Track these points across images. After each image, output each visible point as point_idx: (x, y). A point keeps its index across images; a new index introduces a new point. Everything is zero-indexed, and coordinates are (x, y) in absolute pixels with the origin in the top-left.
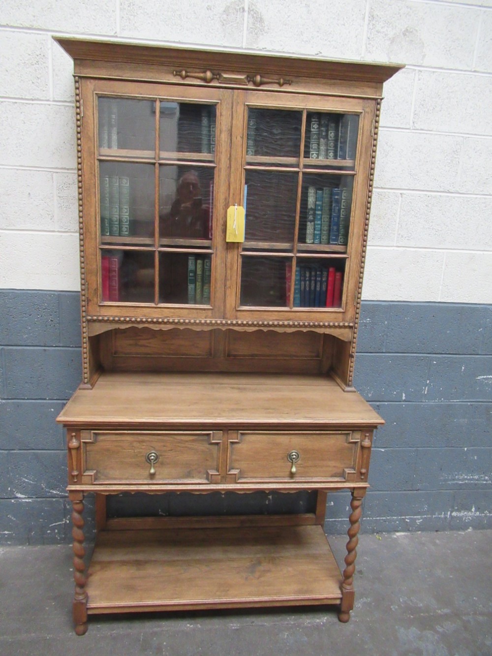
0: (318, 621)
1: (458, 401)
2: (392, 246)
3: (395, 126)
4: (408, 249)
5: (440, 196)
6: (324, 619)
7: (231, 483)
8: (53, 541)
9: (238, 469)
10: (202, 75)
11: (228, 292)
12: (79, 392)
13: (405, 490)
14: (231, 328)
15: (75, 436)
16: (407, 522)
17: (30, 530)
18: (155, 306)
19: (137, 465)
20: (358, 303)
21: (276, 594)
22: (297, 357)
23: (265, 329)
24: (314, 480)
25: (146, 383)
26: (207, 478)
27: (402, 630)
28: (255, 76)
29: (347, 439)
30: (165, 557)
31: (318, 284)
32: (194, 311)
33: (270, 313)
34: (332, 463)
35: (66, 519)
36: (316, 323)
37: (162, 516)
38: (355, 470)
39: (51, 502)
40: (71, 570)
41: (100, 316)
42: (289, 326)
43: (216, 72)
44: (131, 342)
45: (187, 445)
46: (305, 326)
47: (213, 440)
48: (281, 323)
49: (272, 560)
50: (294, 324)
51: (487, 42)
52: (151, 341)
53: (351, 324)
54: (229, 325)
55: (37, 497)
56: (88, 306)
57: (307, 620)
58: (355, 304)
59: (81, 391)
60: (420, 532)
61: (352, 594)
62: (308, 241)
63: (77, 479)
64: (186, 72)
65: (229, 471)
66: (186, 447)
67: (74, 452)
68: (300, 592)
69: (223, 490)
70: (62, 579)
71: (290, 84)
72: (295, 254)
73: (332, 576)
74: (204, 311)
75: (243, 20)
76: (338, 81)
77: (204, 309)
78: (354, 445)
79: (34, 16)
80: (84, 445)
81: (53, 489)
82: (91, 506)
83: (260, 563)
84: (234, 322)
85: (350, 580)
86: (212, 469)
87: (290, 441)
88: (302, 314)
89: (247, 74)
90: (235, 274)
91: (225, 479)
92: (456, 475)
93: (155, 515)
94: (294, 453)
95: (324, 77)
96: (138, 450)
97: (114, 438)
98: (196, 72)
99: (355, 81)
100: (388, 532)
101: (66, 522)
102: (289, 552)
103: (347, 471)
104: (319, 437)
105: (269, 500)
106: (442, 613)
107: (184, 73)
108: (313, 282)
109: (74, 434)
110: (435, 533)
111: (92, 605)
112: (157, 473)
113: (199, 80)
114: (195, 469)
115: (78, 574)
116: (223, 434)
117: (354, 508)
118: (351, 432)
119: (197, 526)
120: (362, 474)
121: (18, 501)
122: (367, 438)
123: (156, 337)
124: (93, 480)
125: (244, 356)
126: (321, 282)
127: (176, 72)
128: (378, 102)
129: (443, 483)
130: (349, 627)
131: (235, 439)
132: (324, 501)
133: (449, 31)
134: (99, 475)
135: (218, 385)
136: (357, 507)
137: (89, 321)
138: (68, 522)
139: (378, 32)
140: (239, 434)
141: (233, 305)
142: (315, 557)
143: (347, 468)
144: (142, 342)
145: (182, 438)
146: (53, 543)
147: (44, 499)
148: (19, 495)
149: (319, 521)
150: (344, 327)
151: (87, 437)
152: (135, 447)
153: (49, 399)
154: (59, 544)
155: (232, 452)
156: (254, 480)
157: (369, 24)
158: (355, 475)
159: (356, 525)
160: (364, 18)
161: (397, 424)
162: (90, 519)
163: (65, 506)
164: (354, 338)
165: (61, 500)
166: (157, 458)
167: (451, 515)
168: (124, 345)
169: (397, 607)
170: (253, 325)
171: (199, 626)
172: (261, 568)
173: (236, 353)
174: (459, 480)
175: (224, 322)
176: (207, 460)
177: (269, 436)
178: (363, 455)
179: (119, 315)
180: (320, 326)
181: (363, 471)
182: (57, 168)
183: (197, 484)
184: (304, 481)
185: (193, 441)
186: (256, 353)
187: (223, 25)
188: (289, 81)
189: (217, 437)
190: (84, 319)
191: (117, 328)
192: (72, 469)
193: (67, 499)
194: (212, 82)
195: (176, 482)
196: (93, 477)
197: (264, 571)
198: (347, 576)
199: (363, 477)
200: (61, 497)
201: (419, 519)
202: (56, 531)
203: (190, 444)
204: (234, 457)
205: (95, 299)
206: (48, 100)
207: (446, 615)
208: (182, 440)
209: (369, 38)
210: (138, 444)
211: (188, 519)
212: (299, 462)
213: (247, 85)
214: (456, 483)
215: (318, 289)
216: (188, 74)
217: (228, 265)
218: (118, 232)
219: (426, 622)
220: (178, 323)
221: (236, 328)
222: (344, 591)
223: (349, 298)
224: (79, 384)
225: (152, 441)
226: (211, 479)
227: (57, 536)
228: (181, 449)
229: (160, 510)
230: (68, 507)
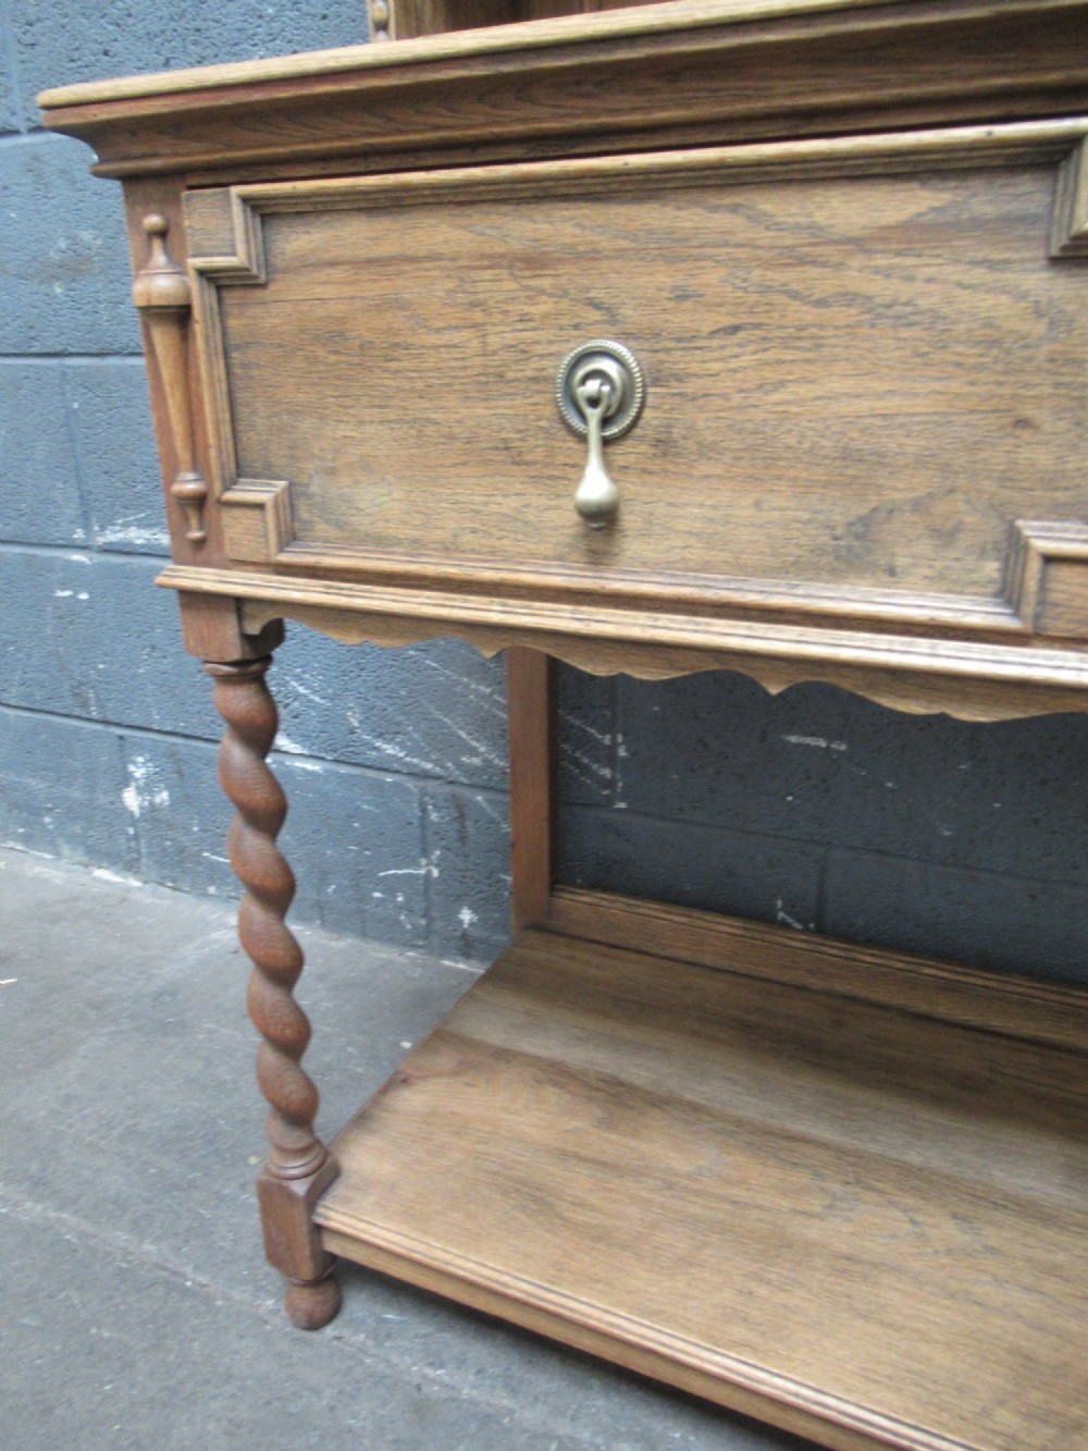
8: (387, 932)
35: (429, 861)
37: (785, 925)
39: (379, 787)
40: (407, 1045)
45: (857, 276)
55: (336, 761)
63: (202, 529)
66: (849, 298)
67: (164, 340)
80: (208, 290)
81: (383, 737)
86: (1062, 507)
96: (509, 339)
101: (429, 872)
109: (155, 221)
111: (344, 1221)
114: (917, 506)
119: (943, 1008)
121: (282, 763)
124: (275, 538)
134: (304, 512)
138: (435, 873)
145: (820, 218)
146: (391, 941)
147: (357, 771)
151: (212, 233)
152: (485, 308)
154: (410, 946)
163: (424, 811)
165: (411, 784)
166: (628, 394)
176: (1023, 423)
185: (911, 236)
192: (174, 462)
193: (431, 785)
196: (272, 521)
200: (410, 774)
202: (400, 899)
203: (887, 273)
210: (508, 287)
211: (897, 962)
225: (594, 256)
226: (1042, 602)
227: (402, 918)
228: (809, 314)
229: (779, 903)
230: (434, 816)
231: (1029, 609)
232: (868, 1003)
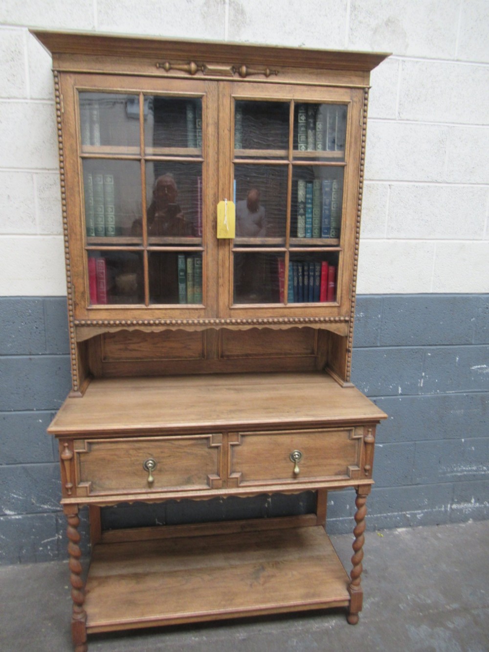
0: (326, 624)
1: (453, 392)
2: (382, 239)
3: (381, 117)
4: (398, 241)
5: (429, 186)
6: (332, 623)
7: (232, 487)
8: (45, 558)
9: (239, 472)
10: (186, 67)
11: (221, 290)
12: (69, 401)
13: (404, 485)
14: (225, 327)
15: (68, 447)
16: (408, 517)
17: (21, 548)
18: (146, 307)
19: (135, 474)
20: (353, 296)
21: (283, 600)
22: (292, 354)
23: (260, 327)
24: (318, 479)
25: (137, 389)
26: (208, 484)
27: (413, 629)
28: (241, 67)
29: (349, 436)
30: (166, 569)
31: (312, 279)
32: (187, 311)
33: (264, 310)
34: (336, 461)
35: (59, 534)
36: (312, 319)
37: (159, 525)
38: (359, 467)
39: (42, 518)
40: (67, 587)
41: (89, 320)
42: (285, 323)
43: (201, 64)
44: (122, 346)
45: (186, 450)
46: (300, 322)
47: (213, 443)
48: (276, 320)
49: (276, 565)
50: (289, 321)
51: (468, 31)
52: (142, 344)
53: (347, 318)
54: (223, 324)
55: (27, 514)
56: (75, 309)
57: (315, 625)
58: (350, 297)
59: (71, 399)
60: (421, 527)
61: (360, 595)
62: (299, 235)
63: (72, 492)
64: (170, 64)
65: (231, 474)
66: (185, 452)
67: (67, 464)
68: (307, 596)
69: (225, 495)
70: (57, 598)
71: (276, 75)
72: (288, 249)
73: (339, 578)
74: (196, 311)
75: (225, 12)
76: (325, 71)
77: (197, 309)
78: (357, 441)
79: (8, 11)
80: (78, 455)
81: (44, 504)
82: (85, 520)
83: (263, 568)
84: (228, 321)
85: (357, 581)
86: (213, 474)
87: (292, 441)
88: (297, 310)
89: (233, 65)
90: (227, 271)
91: (226, 483)
92: (454, 467)
93: (152, 525)
94: (296, 453)
95: (310, 66)
96: (135, 458)
97: (109, 446)
98: (179, 64)
99: (342, 70)
100: (390, 528)
101: (59, 537)
102: (293, 555)
103: (351, 468)
104: (321, 435)
105: (268, 503)
106: (451, 609)
107: (167, 65)
108: (306, 277)
109: (66, 444)
110: (436, 527)
111: (92, 623)
112: (155, 481)
113: (183, 72)
114: (195, 475)
115: (75, 592)
116: (223, 437)
117: (359, 506)
118: (353, 428)
119: (196, 534)
120: (366, 470)
121: (8, 518)
122: (370, 433)
123: (146, 341)
124: (88, 491)
125: (238, 356)
126: (314, 276)
127: (159, 64)
128: (365, 91)
129: (442, 476)
130: (359, 629)
131: (235, 441)
132: (325, 501)
133: (431, 21)
134: (94, 486)
135: (214, 387)
136: (362, 505)
137: (76, 326)
138: (61, 537)
139: (360, 22)
140: (239, 436)
141: (227, 303)
142: (319, 558)
143: (351, 465)
144: (132, 346)
145: (181, 443)
146: (46, 561)
147: (34, 515)
148: (8, 512)
149: (320, 522)
150: (340, 321)
151: (80, 447)
152: (131, 455)
153: (37, 410)
154: (53, 560)
155: (232, 456)
156: (256, 483)
157: (351, 14)
158: (360, 472)
159: (362, 524)
160: (345, 9)
161: (394, 418)
162: (84, 533)
163: (57, 520)
164: (350, 332)
165: (53, 515)
166: (155, 465)
167: (451, 508)
168: (113, 350)
169: (405, 605)
170: (248, 323)
171: (204, 638)
172: (266, 573)
173: (229, 354)
174: (457, 471)
175: (217, 321)
176: (207, 465)
177: (270, 437)
178: (366, 451)
179: (108, 318)
180: (315, 322)
181: (368, 467)
182: (37, 169)
183: (197, 490)
184: (307, 481)
185: (191, 446)
186: (249, 352)
187: (204, 18)
188: (275, 71)
189: (217, 440)
190: (72, 324)
191: (107, 332)
192: (66, 482)
193: (59, 514)
194: (197, 74)
195: (175, 489)
196: (88, 489)
197: (269, 576)
198: (355, 576)
199: (367, 474)
200: (52, 512)
201: (419, 514)
202: (49, 547)
203: (189, 449)
204: (235, 460)
205: (83, 303)
206: (25, 98)
207: (455, 610)
208: (180, 445)
209: (352, 29)
210: (135, 452)
211: (185, 527)
212: (302, 462)
213: (232, 76)
214: (455, 476)
215: (311, 284)
216: (172, 66)
217: (220, 262)
218: (103, 233)
219: (436, 618)
220: (171, 324)
221: (230, 327)
222: (352, 592)
223: (344, 292)
224: (68, 393)
225: (149, 448)
226: (212, 485)
227: (50, 553)
228: (180, 454)
229: (156, 520)
230: (60, 522)
231: (211, 486)
232: (181, 538)
